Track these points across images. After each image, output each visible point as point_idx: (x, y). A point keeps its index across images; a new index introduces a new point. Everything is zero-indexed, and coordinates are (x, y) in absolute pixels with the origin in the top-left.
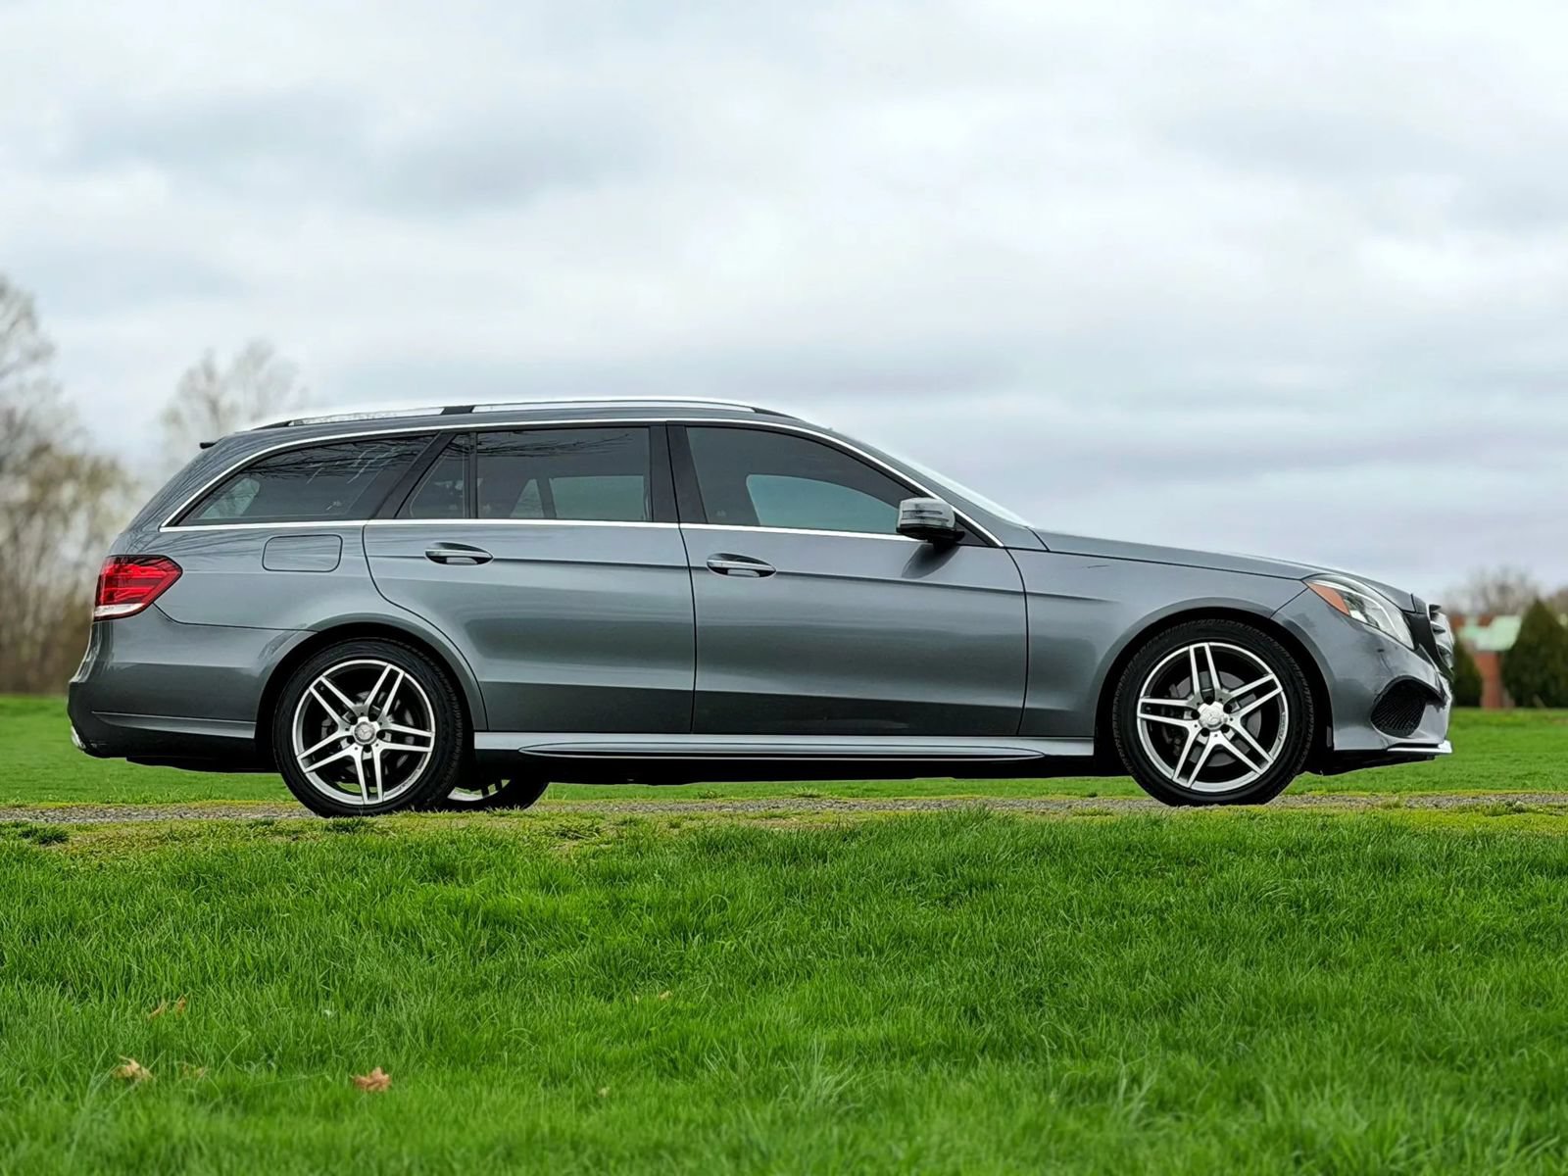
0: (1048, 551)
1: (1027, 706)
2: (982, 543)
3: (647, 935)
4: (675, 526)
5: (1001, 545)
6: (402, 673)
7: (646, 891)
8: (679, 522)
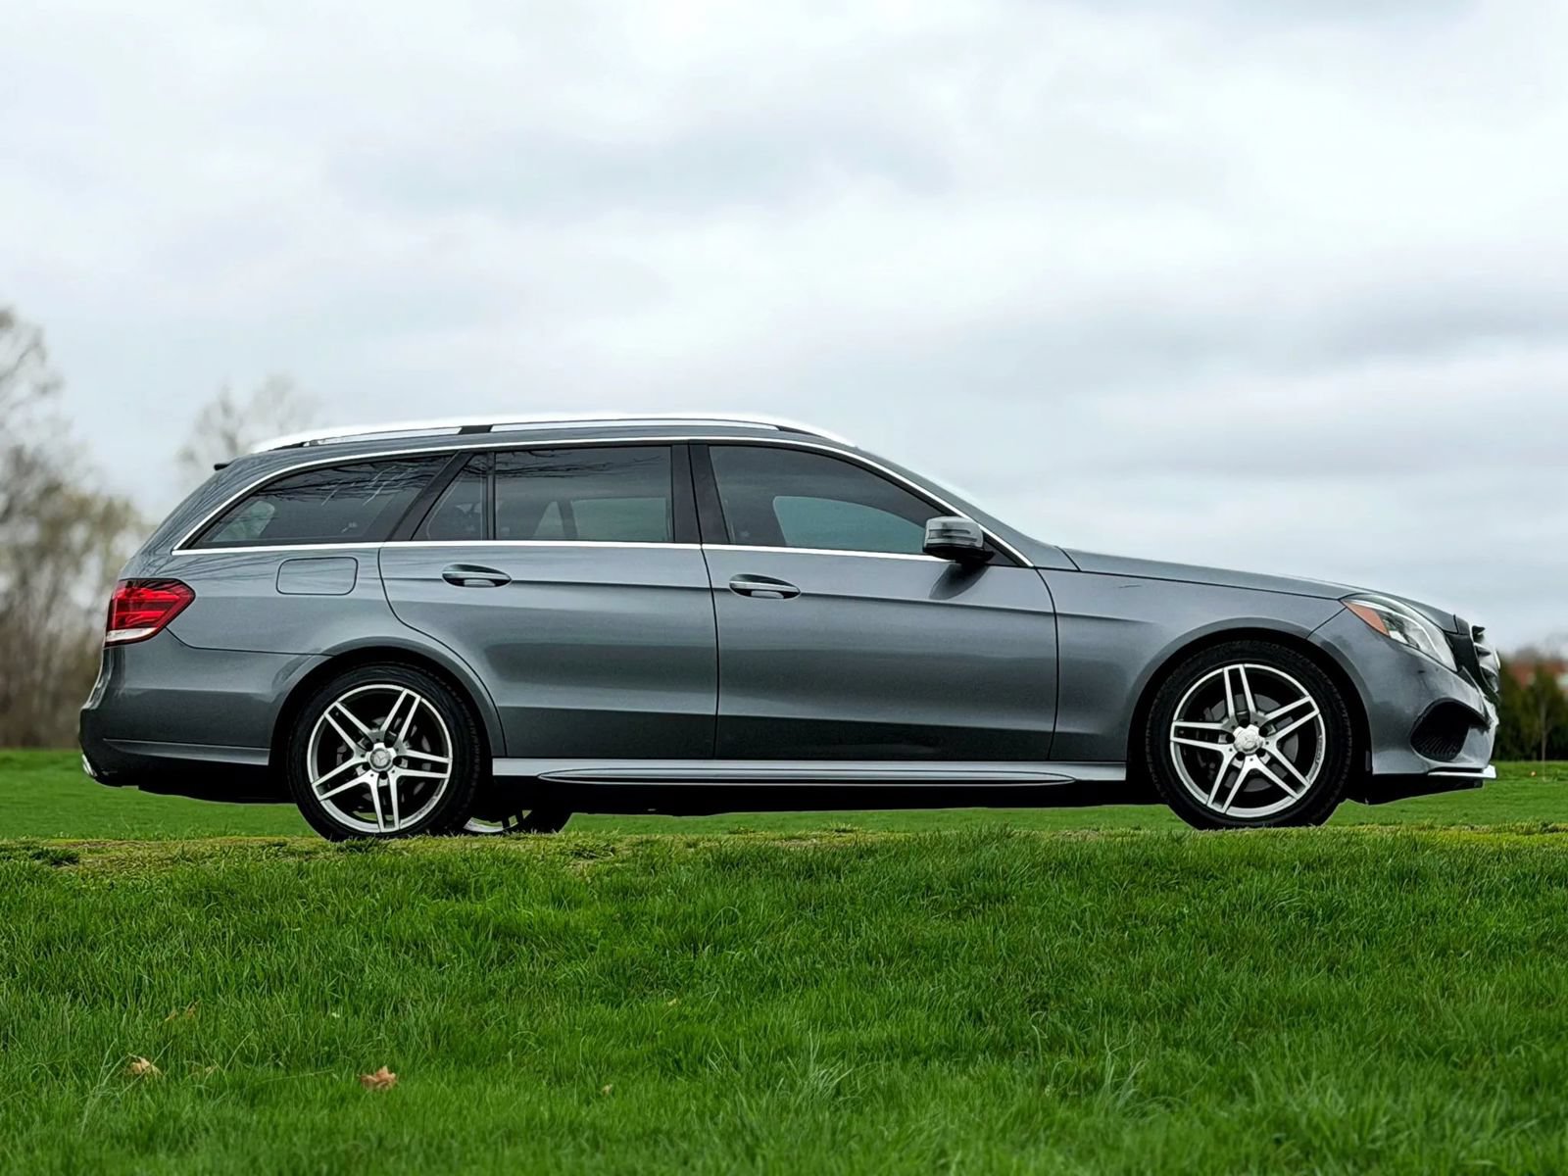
0: (1079, 571)
1: (1057, 730)
2: (1011, 563)
3: (656, 946)
4: (697, 547)
5: (1030, 564)
6: (418, 698)
7: (657, 904)
8: (701, 543)
